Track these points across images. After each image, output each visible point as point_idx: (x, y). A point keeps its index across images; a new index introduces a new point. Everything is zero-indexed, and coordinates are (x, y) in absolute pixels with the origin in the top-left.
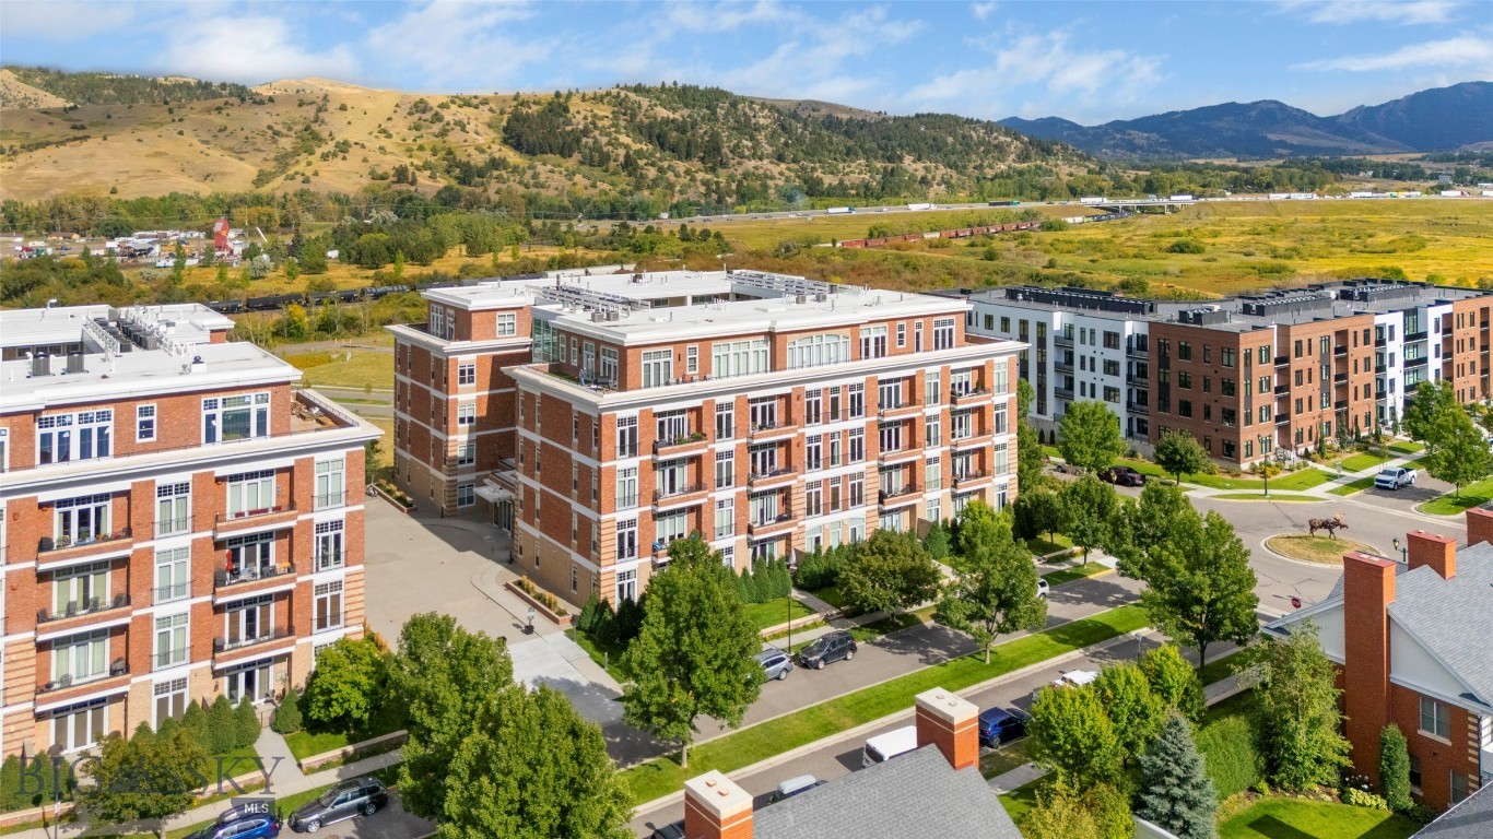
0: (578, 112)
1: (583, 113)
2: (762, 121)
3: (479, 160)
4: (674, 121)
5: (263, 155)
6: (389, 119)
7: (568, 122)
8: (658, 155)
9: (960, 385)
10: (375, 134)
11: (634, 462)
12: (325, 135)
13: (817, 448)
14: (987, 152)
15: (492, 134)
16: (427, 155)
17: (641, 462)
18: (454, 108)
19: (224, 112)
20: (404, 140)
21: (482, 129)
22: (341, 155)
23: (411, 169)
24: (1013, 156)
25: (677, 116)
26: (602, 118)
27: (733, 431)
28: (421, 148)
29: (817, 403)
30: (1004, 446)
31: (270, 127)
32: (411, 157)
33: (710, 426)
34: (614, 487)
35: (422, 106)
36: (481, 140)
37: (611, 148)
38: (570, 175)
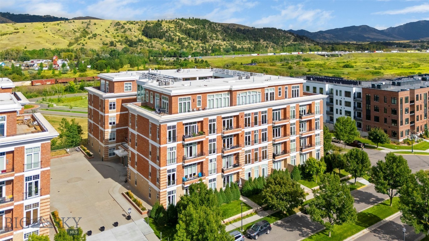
0: (165, 26)
1: (166, 26)
2: (219, 29)
3: (135, 40)
4: (193, 29)
5: (71, 38)
6: (109, 27)
7: (162, 29)
8: (188, 39)
9: (302, 111)
10: (104, 32)
11: (175, 144)
12: (89, 32)
13: (249, 137)
14: (284, 39)
15: (139, 32)
16: (120, 38)
17: (178, 144)
18: (128, 24)
19: (60, 25)
20: (113, 34)
21: (136, 30)
22: (94, 38)
23: (115, 42)
24: (292, 40)
25: (194, 27)
26: (171, 28)
27: (216, 131)
28: (118, 36)
29: (249, 118)
30: (319, 135)
31: (73, 30)
32: (115, 38)
33: (206, 129)
34: (166, 155)
35: (118, 24)
36: (136, 34)
37: (174, 36)
38: (162, 44)
